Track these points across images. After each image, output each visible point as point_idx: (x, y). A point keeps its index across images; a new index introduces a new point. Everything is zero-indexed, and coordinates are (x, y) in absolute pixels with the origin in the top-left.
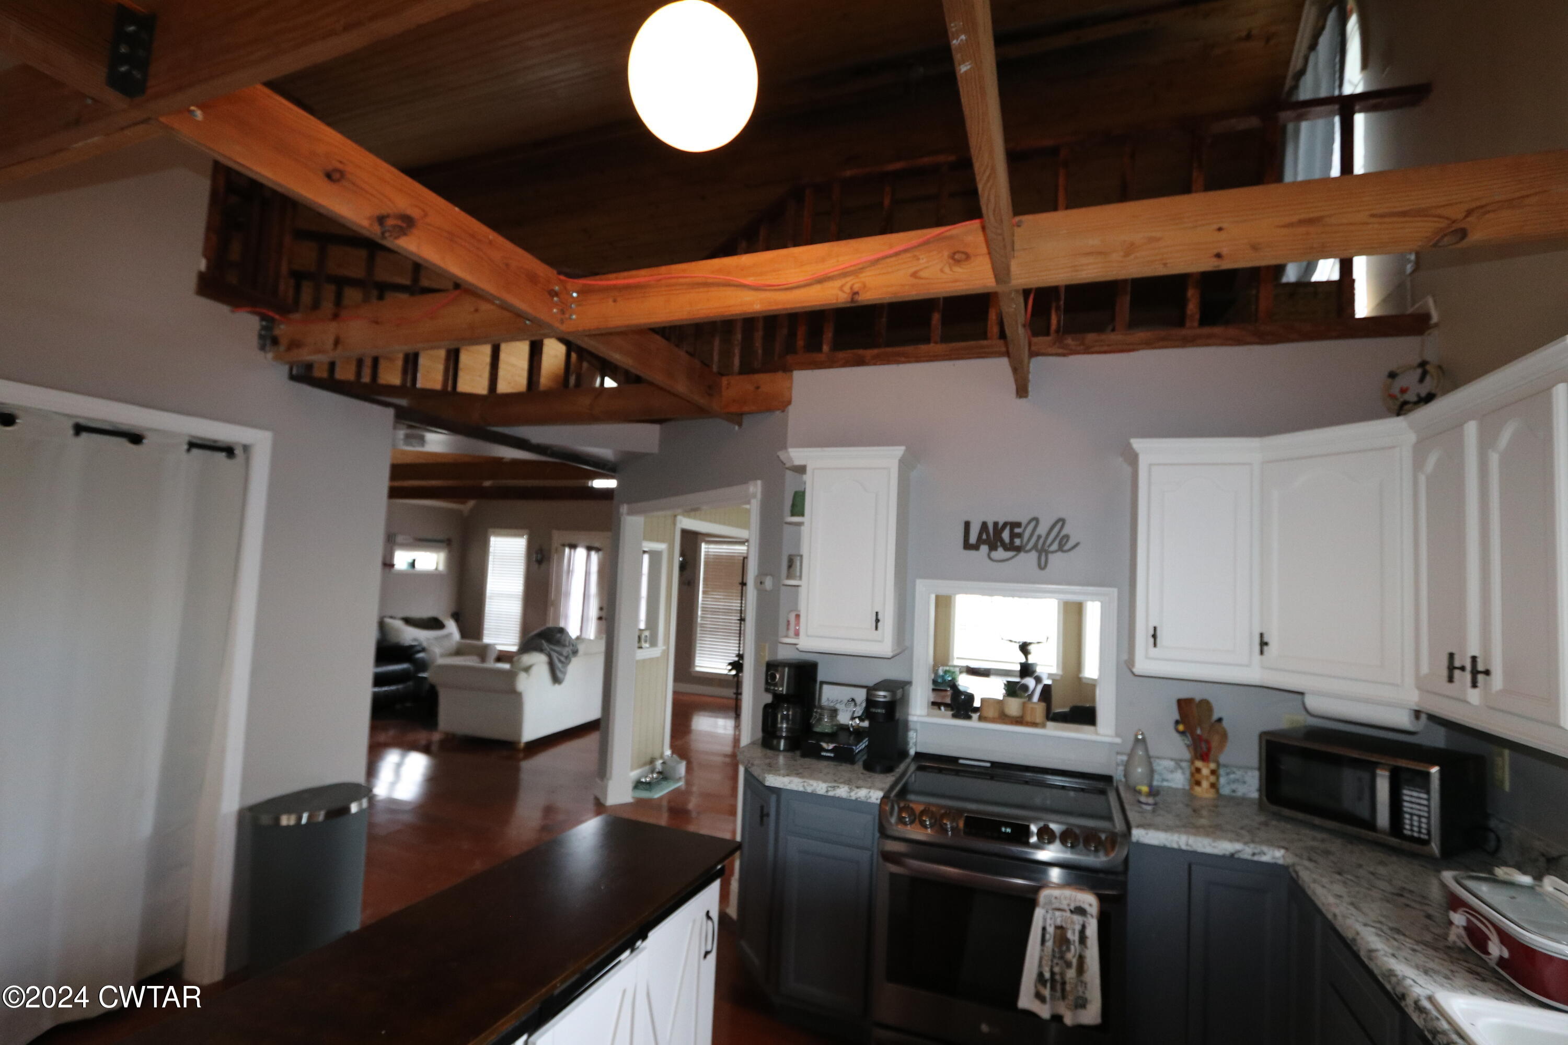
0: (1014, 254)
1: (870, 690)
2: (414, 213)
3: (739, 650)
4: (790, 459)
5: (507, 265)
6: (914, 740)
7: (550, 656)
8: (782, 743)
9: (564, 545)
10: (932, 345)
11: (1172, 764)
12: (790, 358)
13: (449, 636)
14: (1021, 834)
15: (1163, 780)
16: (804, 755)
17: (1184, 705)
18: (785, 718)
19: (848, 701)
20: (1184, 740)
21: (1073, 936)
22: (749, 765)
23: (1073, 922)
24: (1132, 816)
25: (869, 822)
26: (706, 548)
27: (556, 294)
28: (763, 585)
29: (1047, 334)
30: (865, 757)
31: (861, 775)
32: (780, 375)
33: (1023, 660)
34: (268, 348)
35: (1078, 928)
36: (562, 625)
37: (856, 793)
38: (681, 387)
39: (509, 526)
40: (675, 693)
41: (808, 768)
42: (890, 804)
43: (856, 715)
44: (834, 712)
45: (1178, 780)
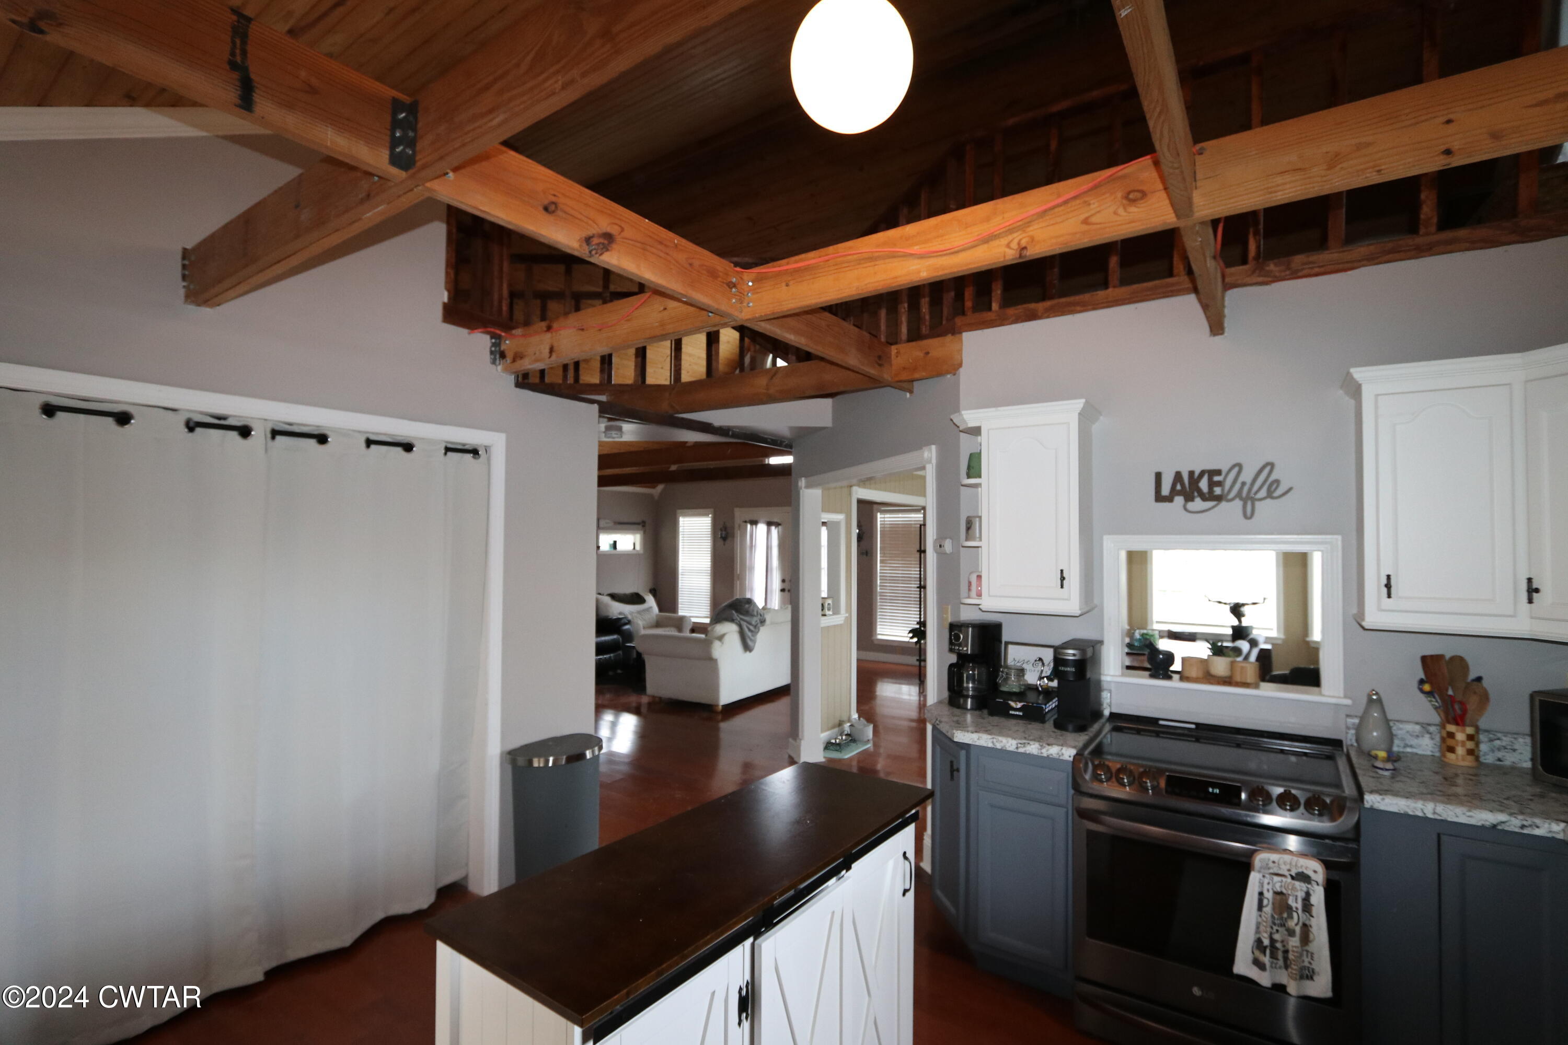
0: (1196, 184)
1: (1057, 650)
2: (614, 230)
3: (920, 618)
4: (964, 421)
5: (691, 265)
6: (1108, 701)
7: (740, 626)
8: (969, 701)
9: (746, 522)
10: (1110, 290)
11: (1418, 728)
12: (959, 321)
13: (649, 609)
14: (1229, 795)
15: (1406, 746)
16: (992, 714)
17: (1430, 663)
18: (971, 678)
19: (1036, 661)
20: (1431, 701)
21: (1296, 904)
22: (937, 722)
23: (1294, 889)
24: (1364, 780)
25: (1063, 778)
26: (881, 518)
27: (734, 286)
28: (942, 548)
29: (1244, 261)
30: (1056, 716)
31: (1051, 733)
32: (949, 338)
33: (1235, 622)
34: (498, 362)
35: (1301, 895)
36: (748, 596)
37: (1047, 751)
38: (853, 359)
39: (695, 506)
40: (858, 660)
41: (997, 726)
42: (1083, 761)
43: (1043, 675)
44: (1021, 672)
45: (1426, 746)
